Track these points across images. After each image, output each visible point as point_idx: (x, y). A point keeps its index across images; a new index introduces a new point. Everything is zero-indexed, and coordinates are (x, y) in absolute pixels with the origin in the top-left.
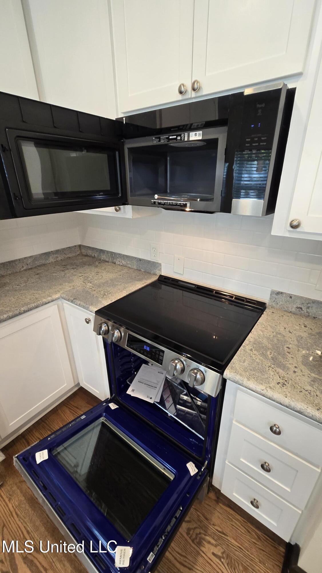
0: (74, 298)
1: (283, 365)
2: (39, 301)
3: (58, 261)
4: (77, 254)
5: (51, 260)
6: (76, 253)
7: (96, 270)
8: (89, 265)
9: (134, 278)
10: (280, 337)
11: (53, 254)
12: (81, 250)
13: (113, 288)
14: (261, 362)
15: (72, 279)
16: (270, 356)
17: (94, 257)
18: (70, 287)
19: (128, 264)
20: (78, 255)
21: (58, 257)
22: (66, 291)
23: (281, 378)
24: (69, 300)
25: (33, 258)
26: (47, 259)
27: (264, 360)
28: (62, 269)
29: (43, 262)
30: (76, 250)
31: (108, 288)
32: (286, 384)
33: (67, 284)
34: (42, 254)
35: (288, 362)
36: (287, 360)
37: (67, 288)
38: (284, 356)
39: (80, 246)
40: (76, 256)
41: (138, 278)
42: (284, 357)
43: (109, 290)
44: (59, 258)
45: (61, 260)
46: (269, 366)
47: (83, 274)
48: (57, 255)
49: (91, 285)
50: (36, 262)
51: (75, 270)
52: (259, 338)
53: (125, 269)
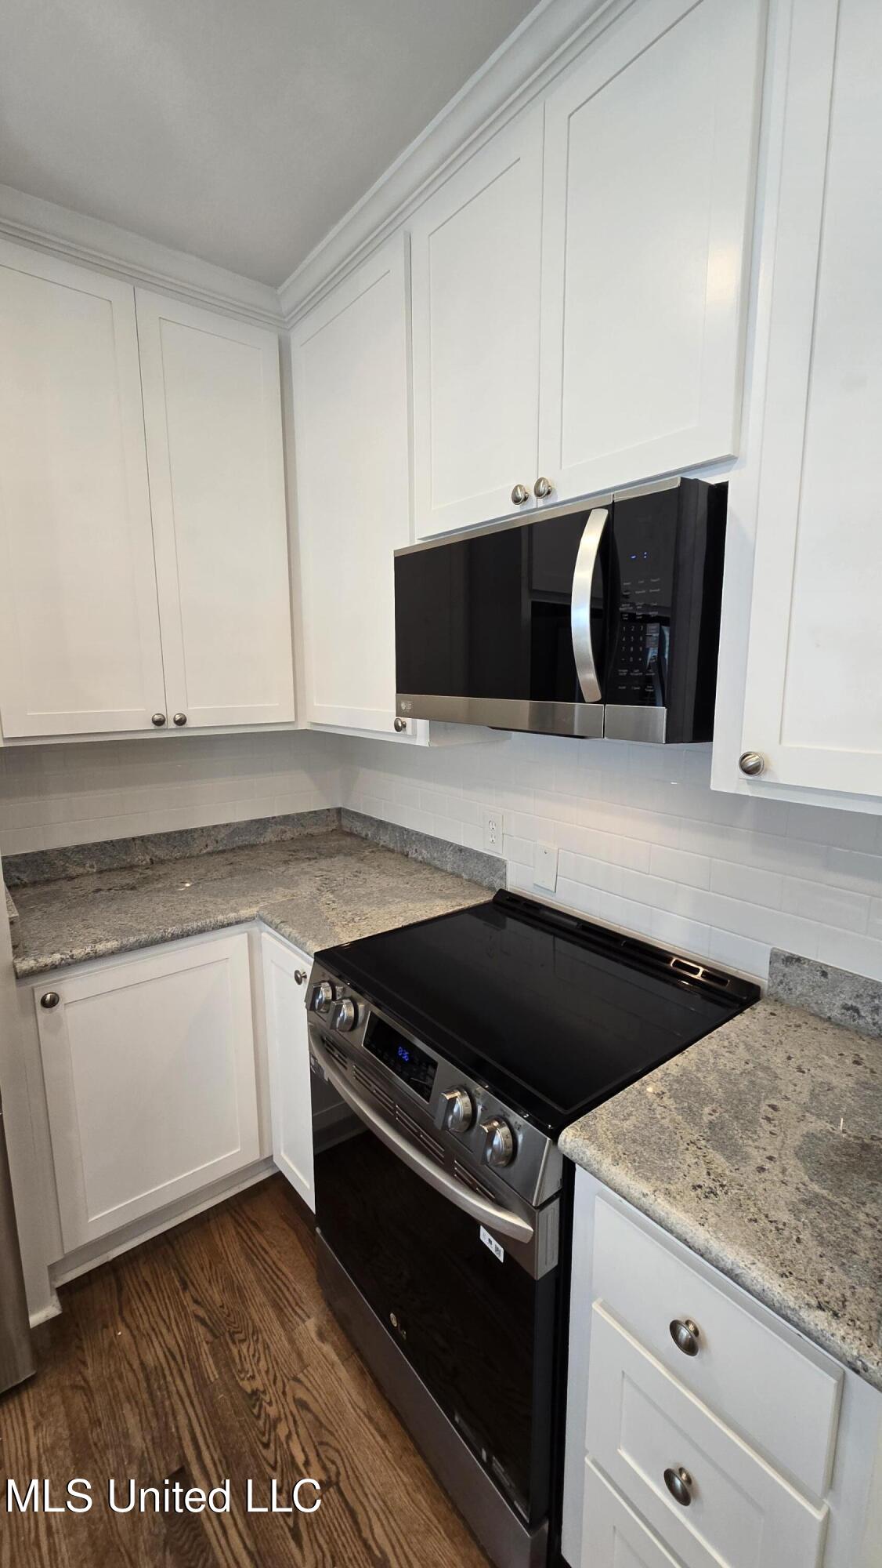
0: (283, 919)
1: (736, 1145)
2: (210, 917)
3: (284, 841)
4: (330, 830)
5: (269, 836)
6: (327, 825)
7: (357, 866)
8: (345, 855)
9: (437, 892)
10: (761, 1078)
11: (276, 825)
12: (340, 820)
13: (377, 909)
14: (671, 1128)
15: (297, 880)
16: (706, 1119)
17: (365, 839)
18: (286, 896)
19: (434, 859)
20: (332, 831)
21: (285, 832)
22: (272, 904)
23: (712, 1177)
24: (271, 922)
25: (232, 829)
26: (261, 834)
27: (684, 1124)
28: (286, 857)
29: (252, 839)
30: (329, 819)
31: (365, 908)
32: (718, 1192)
33: (281, 889)
34: (252, 821)
35: (754, 1141)
36: (753, 1135)
37: (279, 897)
38: (750, 1125)
39: (339, 811)
40: (327, 834)
41: (448, 892)
42: (749, 1128)
43: (367, 912)
44: (289, 835)
45: (292, 839)
46: (692, 1142)
47: (325, 873)
48: (283, 827)
49: (331, 896)
50: (237, 839)
51: (312, 862)
52: (698, 1070)
53: (424, 870)
